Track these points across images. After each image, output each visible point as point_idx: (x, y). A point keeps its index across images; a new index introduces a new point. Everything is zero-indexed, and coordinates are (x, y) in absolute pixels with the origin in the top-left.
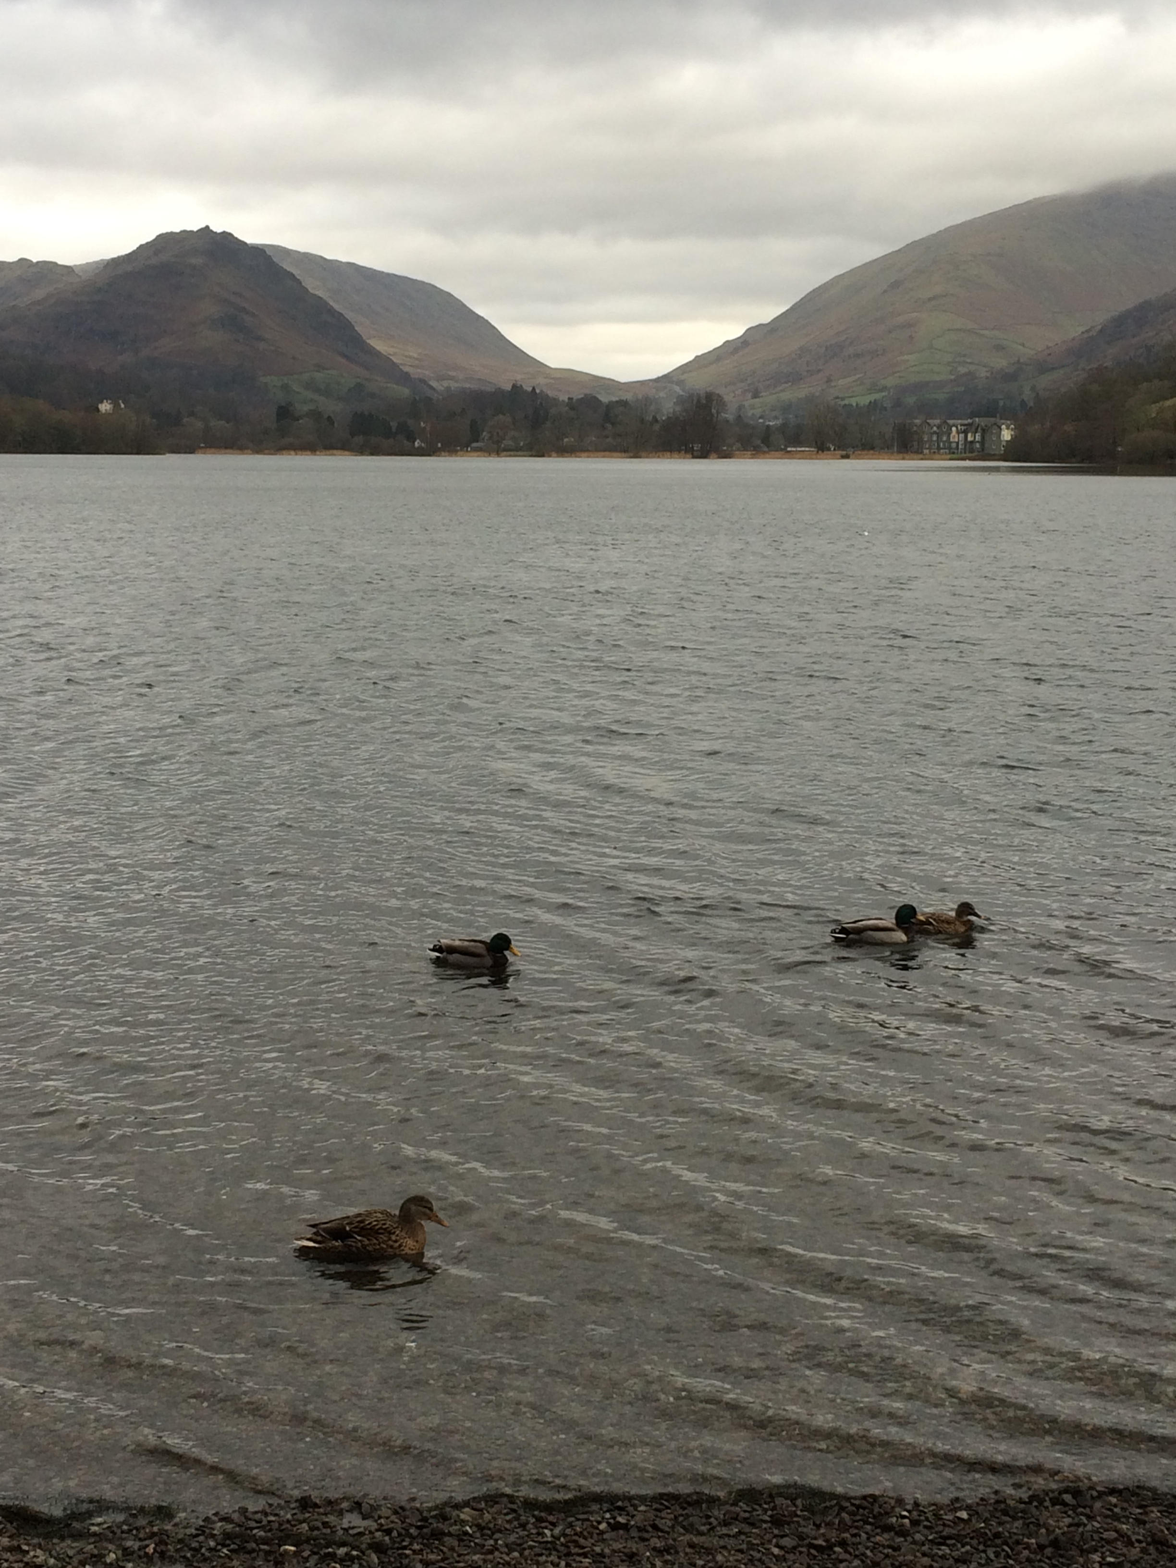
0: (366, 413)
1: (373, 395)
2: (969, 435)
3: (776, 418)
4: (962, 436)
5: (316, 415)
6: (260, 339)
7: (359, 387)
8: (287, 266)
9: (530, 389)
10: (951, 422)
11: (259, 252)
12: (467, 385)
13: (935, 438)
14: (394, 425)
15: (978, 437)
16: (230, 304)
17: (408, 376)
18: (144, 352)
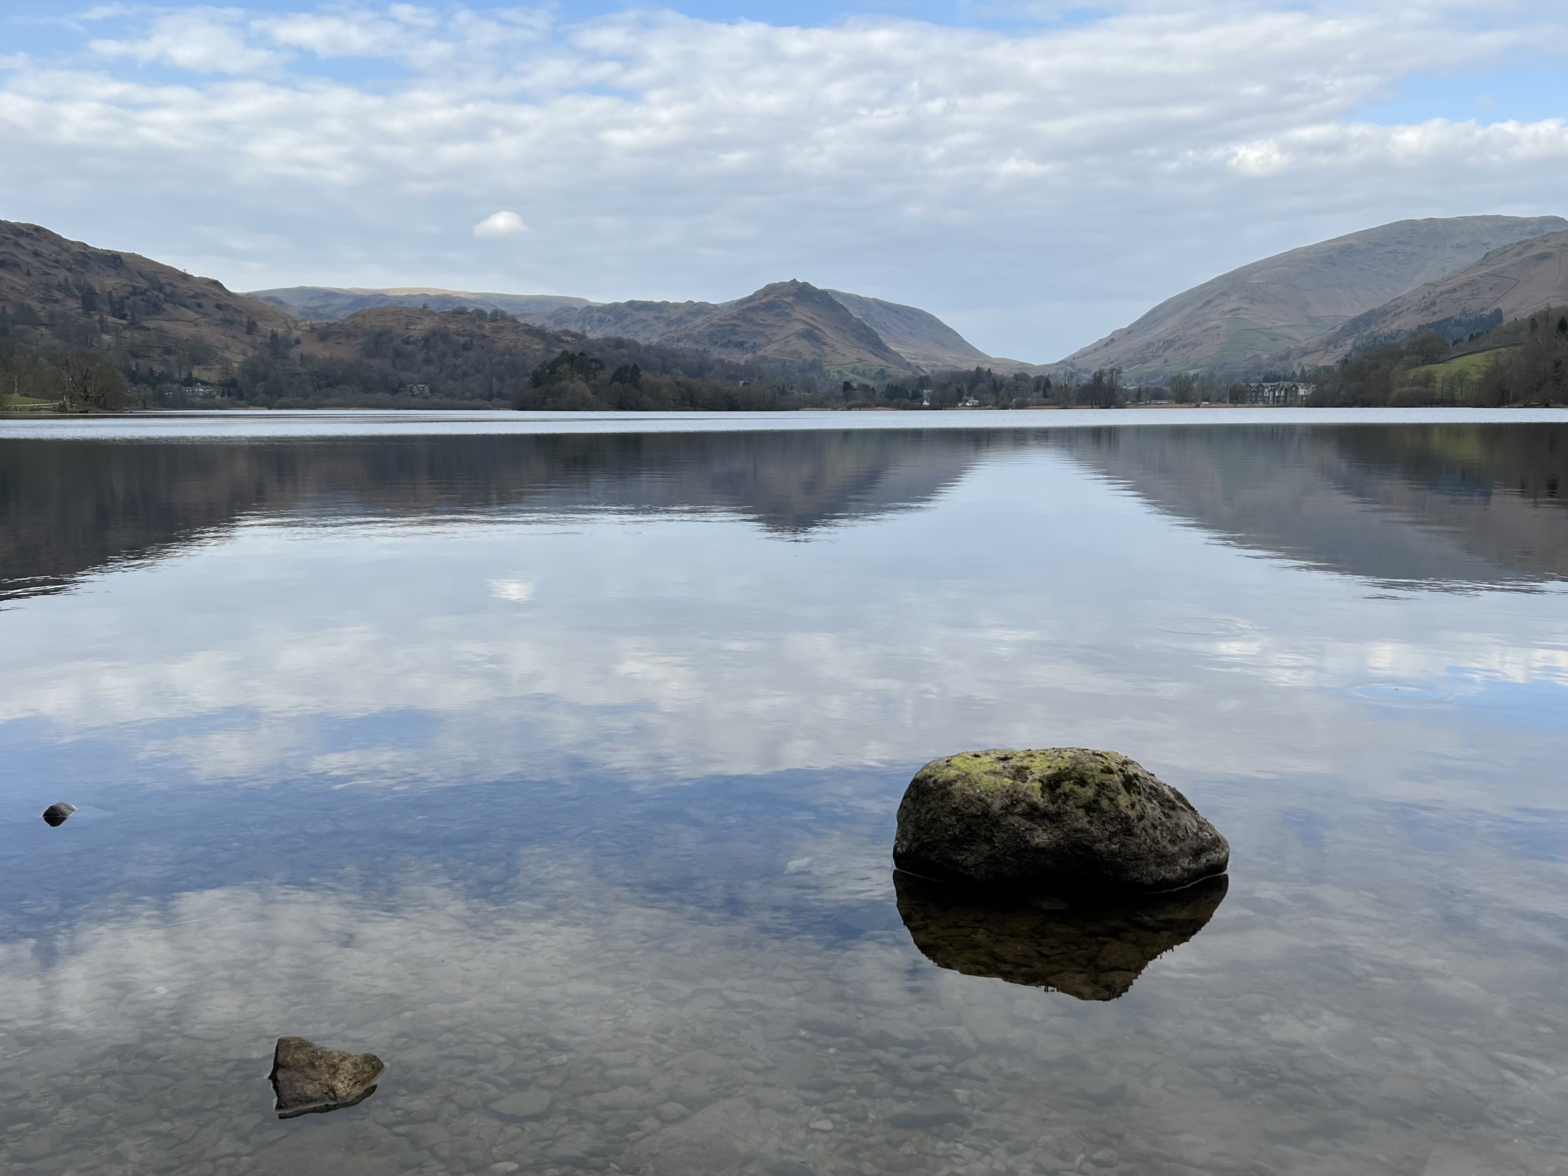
0: (895, 386)
1: (890, 376)
2: (1277, 393)
3: (1133, 385)
4: (1271, 393)
5: (864, 388)
6: (825, 344)
7: (882, 372)
8: (838, 300)
9: (986, 370)
10: (1264, 384)
11: (824, 293)
12: (944, 369)
13: (1254, 395)
14: (910, 392)
15: (1283, 393)
16: (808, 324)
17: (909, 364)
18: (760, 353)
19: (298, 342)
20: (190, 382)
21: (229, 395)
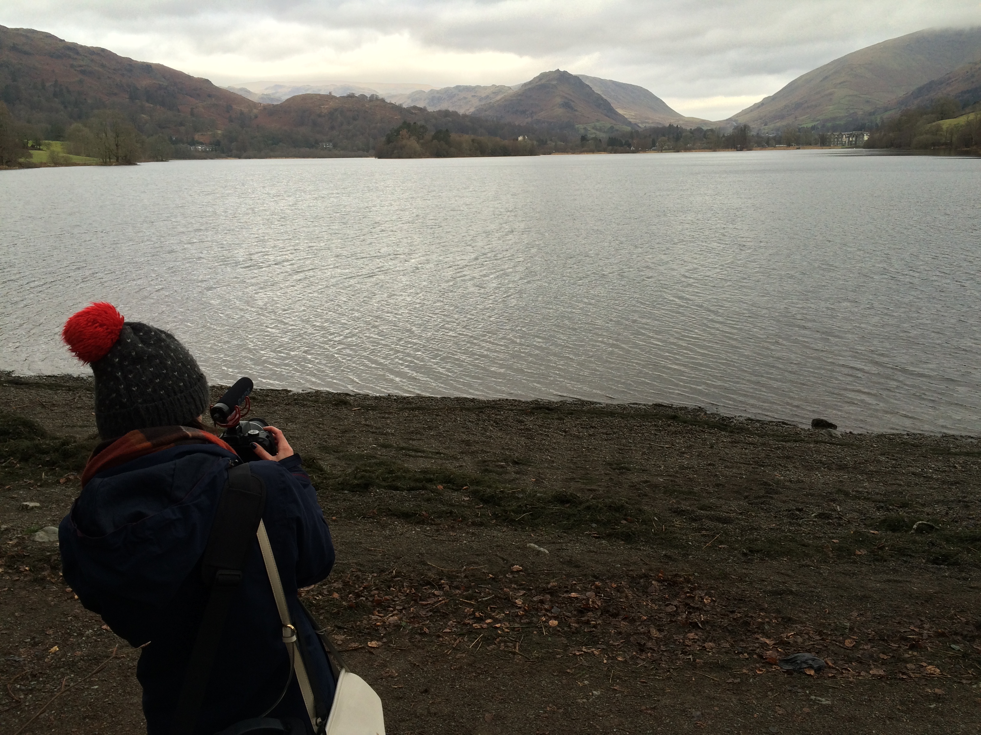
0: (614, 137)
1: (617, 130)
2: (851, 138)
3: (773, 133)
4: (847, 139)
5: (595, 139)
6: (576, 111)
7: (612, 128)
8: (587, 83)
10: (844, 133)
11: (577, 78)
12: (653, 125)
13: (836, 140)
14: (624, 141)
15: (854, 139)
16: (566, 98)
17: (630, 123)
18: (535, 117)
19: (256, 117)
20: (194, 143)
21: (216, 151)
